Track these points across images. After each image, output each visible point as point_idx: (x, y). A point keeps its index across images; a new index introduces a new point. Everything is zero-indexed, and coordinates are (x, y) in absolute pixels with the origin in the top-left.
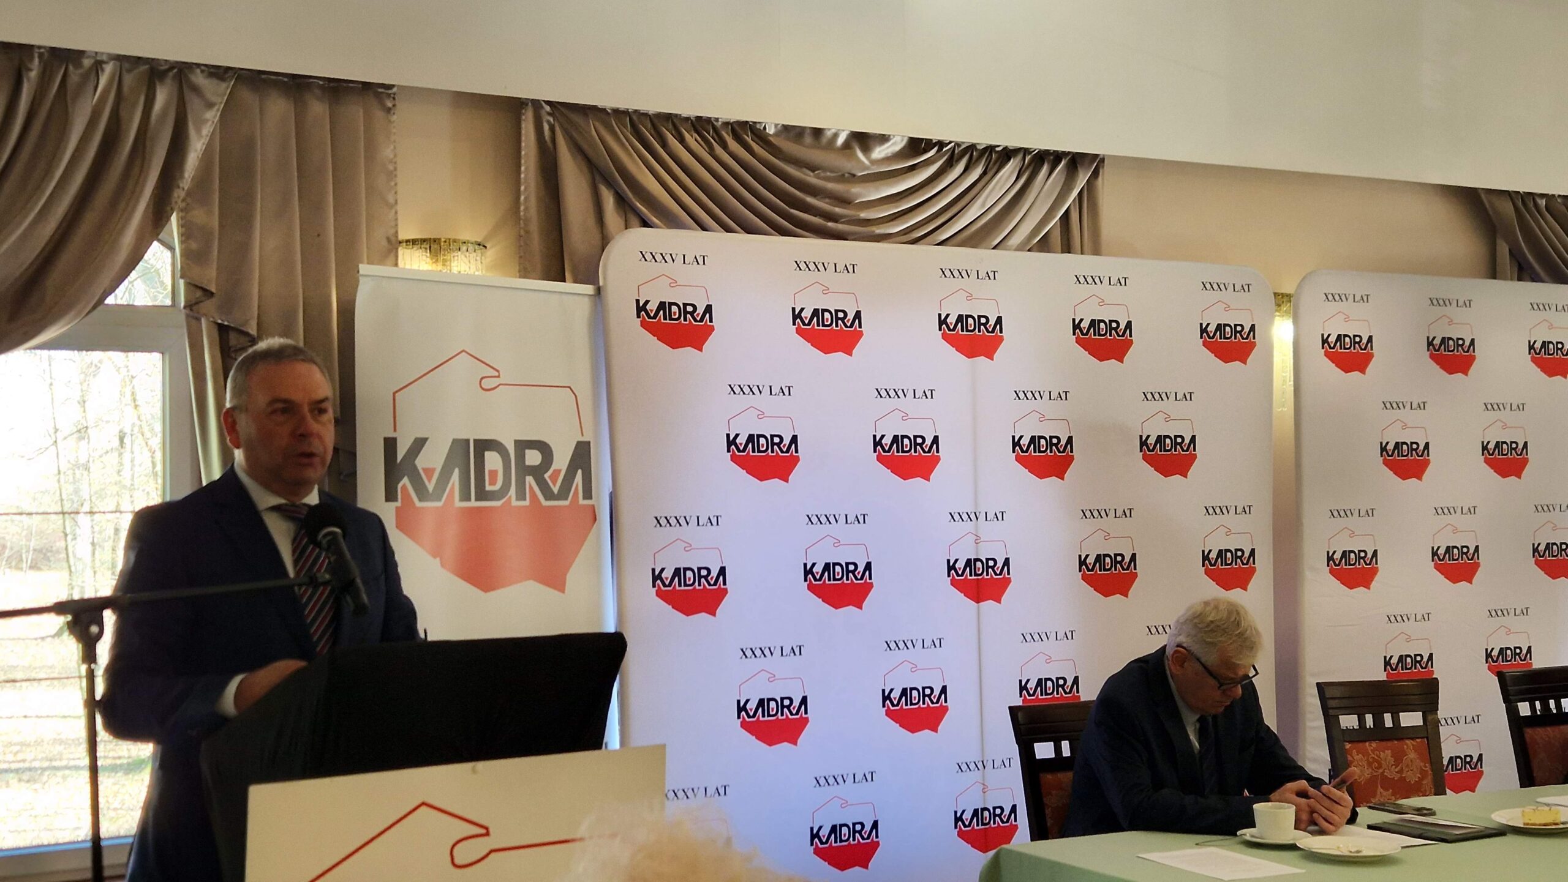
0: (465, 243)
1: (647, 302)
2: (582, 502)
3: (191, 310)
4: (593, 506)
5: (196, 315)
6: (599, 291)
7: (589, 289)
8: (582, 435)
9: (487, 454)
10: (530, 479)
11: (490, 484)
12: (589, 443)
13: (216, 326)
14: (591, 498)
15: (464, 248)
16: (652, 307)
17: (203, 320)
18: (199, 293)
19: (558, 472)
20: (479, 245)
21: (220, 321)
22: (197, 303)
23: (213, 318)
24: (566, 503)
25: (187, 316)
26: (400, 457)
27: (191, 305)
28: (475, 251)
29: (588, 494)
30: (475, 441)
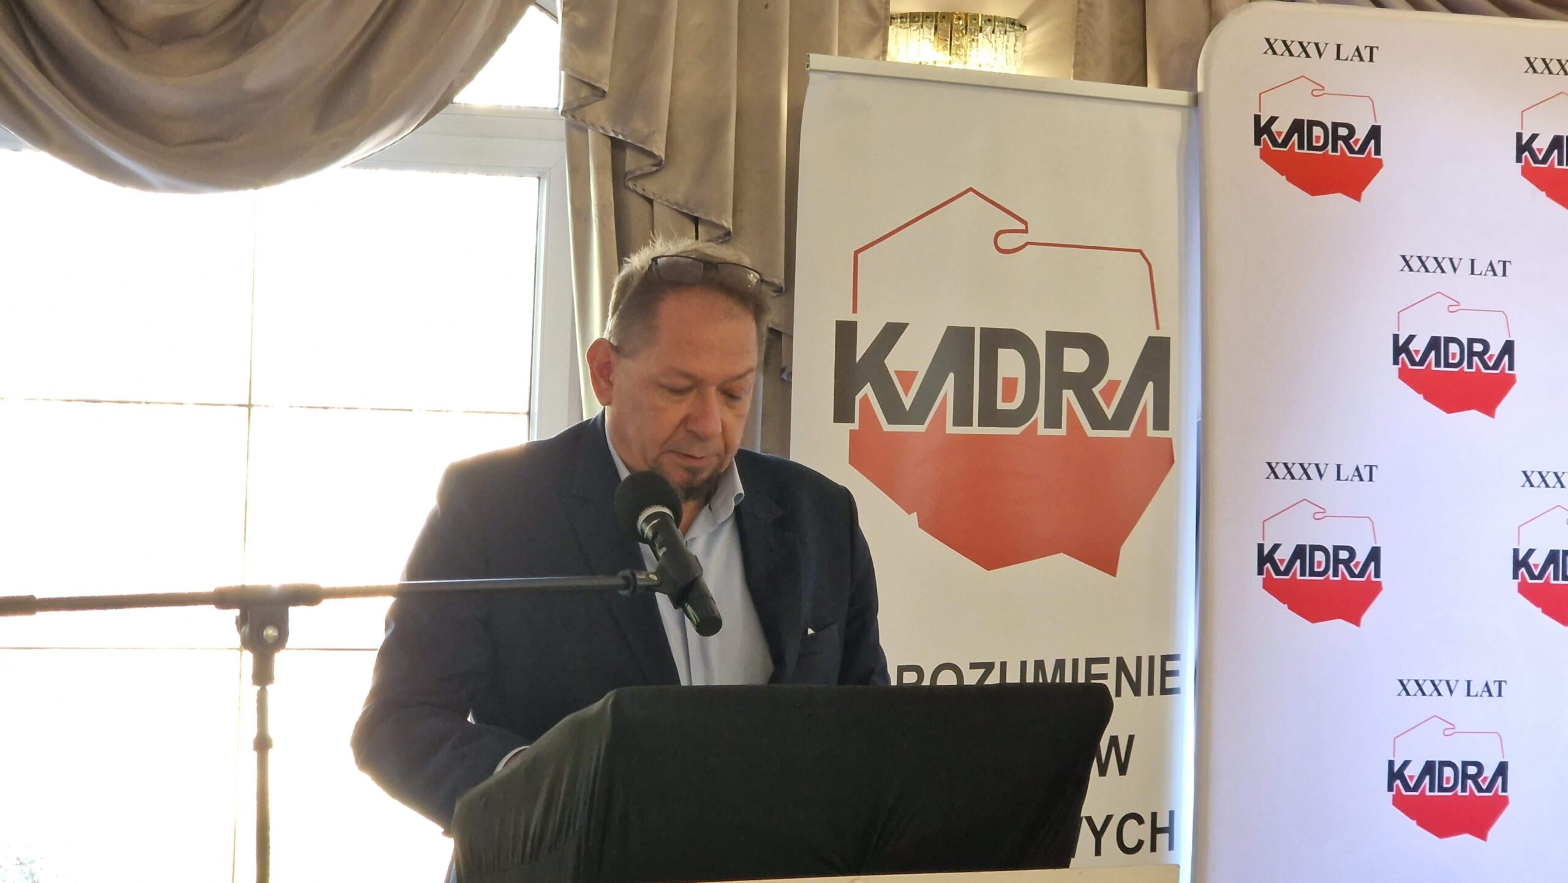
0: (989, 20)
1: (1273, 120)
2: (1151, 433)
3: (573, 116)
4: (1170, 440)
5: (581, 123)
6: (1196, 100)
7: (1181, 97)
8: (1158, 328)
9: (1002, 352)
10: (1068, 395)
11: (1004, 400)
12: (1168, 339)
13: (609, 141)
14: (1167, 428)
15: (989, 29)
16: (1281, 127)
17: (590, 133)
18: (585, 92)
19: (1113, 385)
20: (1013, 24)
21: (612, 134)
22: (582, 106)
23: (602, 128)
24: (1126, 434)
25: (569, 126)
26: (860, 353)
27: (573, 111)
28: (1005, 33)
29: (1162, 420)
30: (982, 329)
